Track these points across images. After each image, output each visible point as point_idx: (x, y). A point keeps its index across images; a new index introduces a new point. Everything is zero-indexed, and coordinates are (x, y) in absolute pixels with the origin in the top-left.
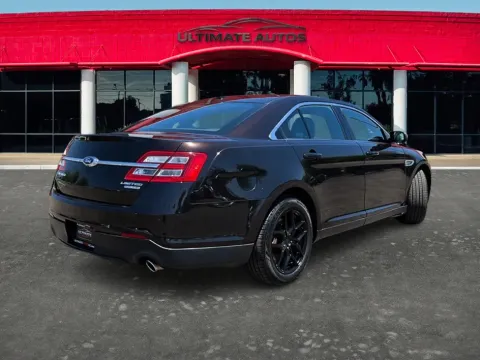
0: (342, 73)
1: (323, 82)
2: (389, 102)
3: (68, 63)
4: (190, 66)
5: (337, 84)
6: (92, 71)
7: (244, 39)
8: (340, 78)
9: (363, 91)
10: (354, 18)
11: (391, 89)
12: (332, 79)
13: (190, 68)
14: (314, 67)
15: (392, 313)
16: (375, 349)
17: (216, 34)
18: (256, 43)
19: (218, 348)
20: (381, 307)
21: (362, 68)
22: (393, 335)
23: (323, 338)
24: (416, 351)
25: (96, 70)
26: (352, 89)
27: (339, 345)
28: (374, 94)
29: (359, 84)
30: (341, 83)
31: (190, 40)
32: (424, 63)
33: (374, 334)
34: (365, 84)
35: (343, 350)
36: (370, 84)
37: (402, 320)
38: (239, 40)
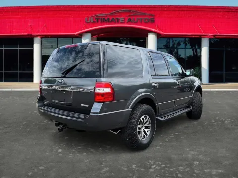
0: (174, 39)
1: (164, 44)
2: (199, 55)
3: (27, 34)
4: (92, 35)
5: (171, 45)
6: (39, 38)
7: (121, 21)
8: (172, 42)
9: (185, 49)
10: (181, 9)
11: (200, 47)
12: (168, 42)
13: (92, 36)
14: (159, 36)
15: (196, 153)
16: (188, 169)
17: (106, 18)
18: (128, 23)
19: (108, 169)
20: (190, 150)
21: (185, 37)
22: (197, 163)
23: (161, 164)
24: (208, 170)
25: (42, 38)
26: (179, 47)
27: (169, 167)
28: (191, 50)
29: (183, 45)
30: (174, 44)
31: (92, 21)
32: (218, 34)
33: (187, 163)
34: (186, 45)
35: (171, 169)
36: (189, 45)
37: (201, 157)
38: (118, 21)
